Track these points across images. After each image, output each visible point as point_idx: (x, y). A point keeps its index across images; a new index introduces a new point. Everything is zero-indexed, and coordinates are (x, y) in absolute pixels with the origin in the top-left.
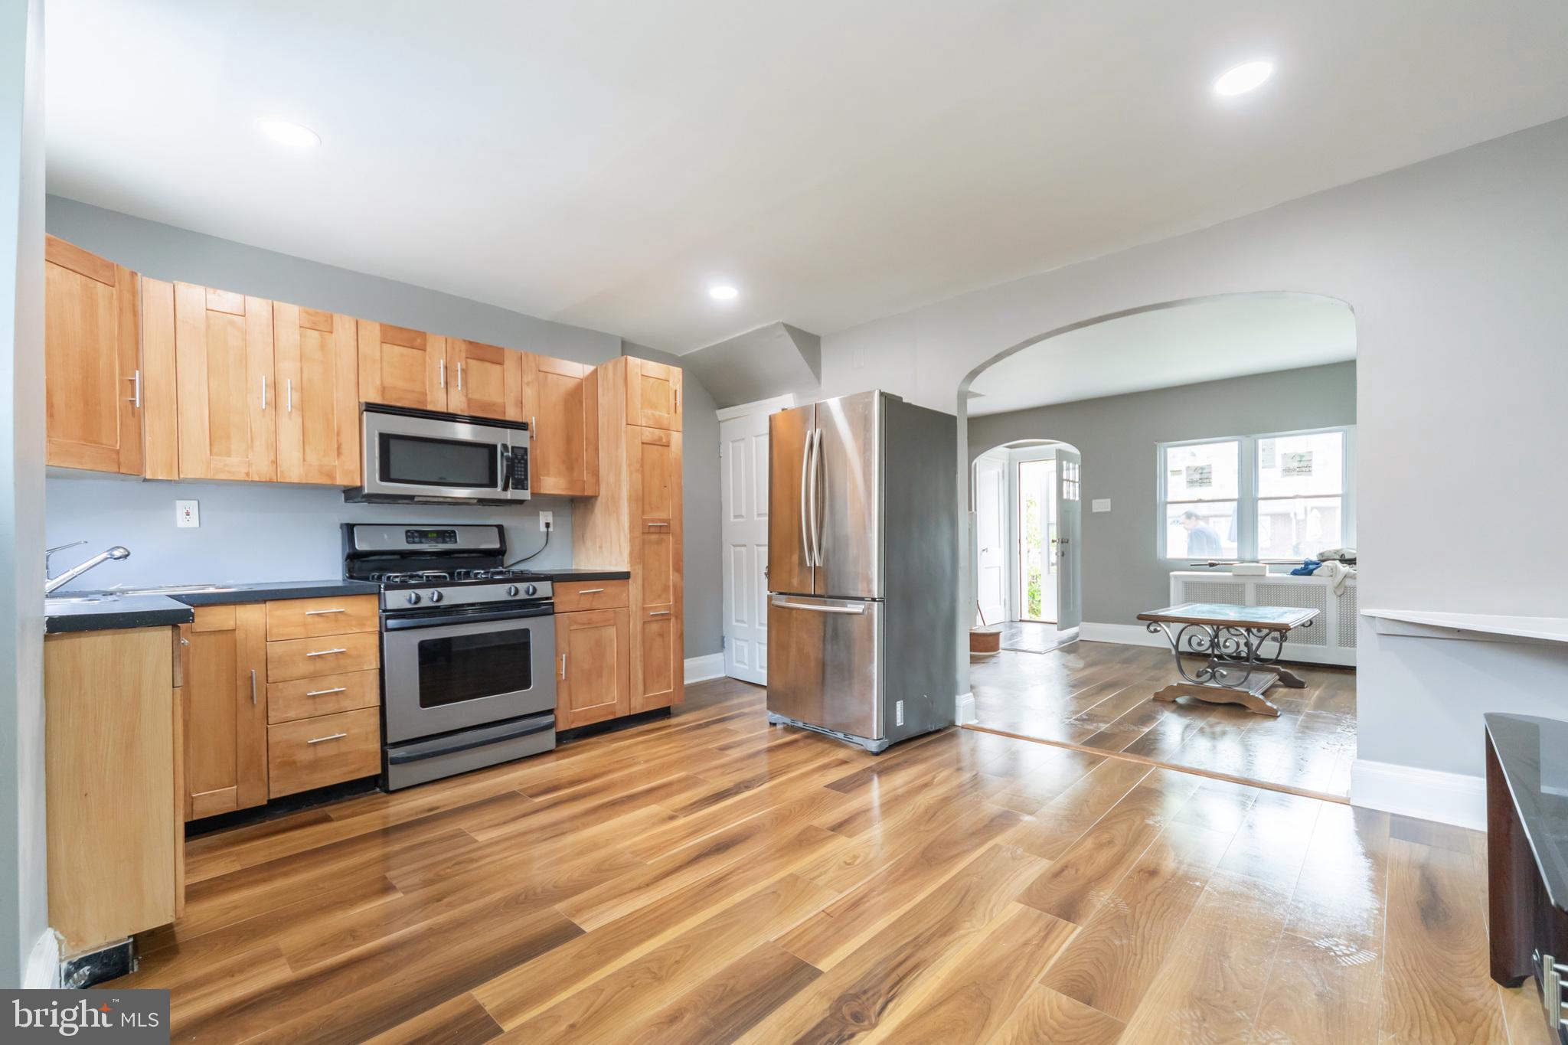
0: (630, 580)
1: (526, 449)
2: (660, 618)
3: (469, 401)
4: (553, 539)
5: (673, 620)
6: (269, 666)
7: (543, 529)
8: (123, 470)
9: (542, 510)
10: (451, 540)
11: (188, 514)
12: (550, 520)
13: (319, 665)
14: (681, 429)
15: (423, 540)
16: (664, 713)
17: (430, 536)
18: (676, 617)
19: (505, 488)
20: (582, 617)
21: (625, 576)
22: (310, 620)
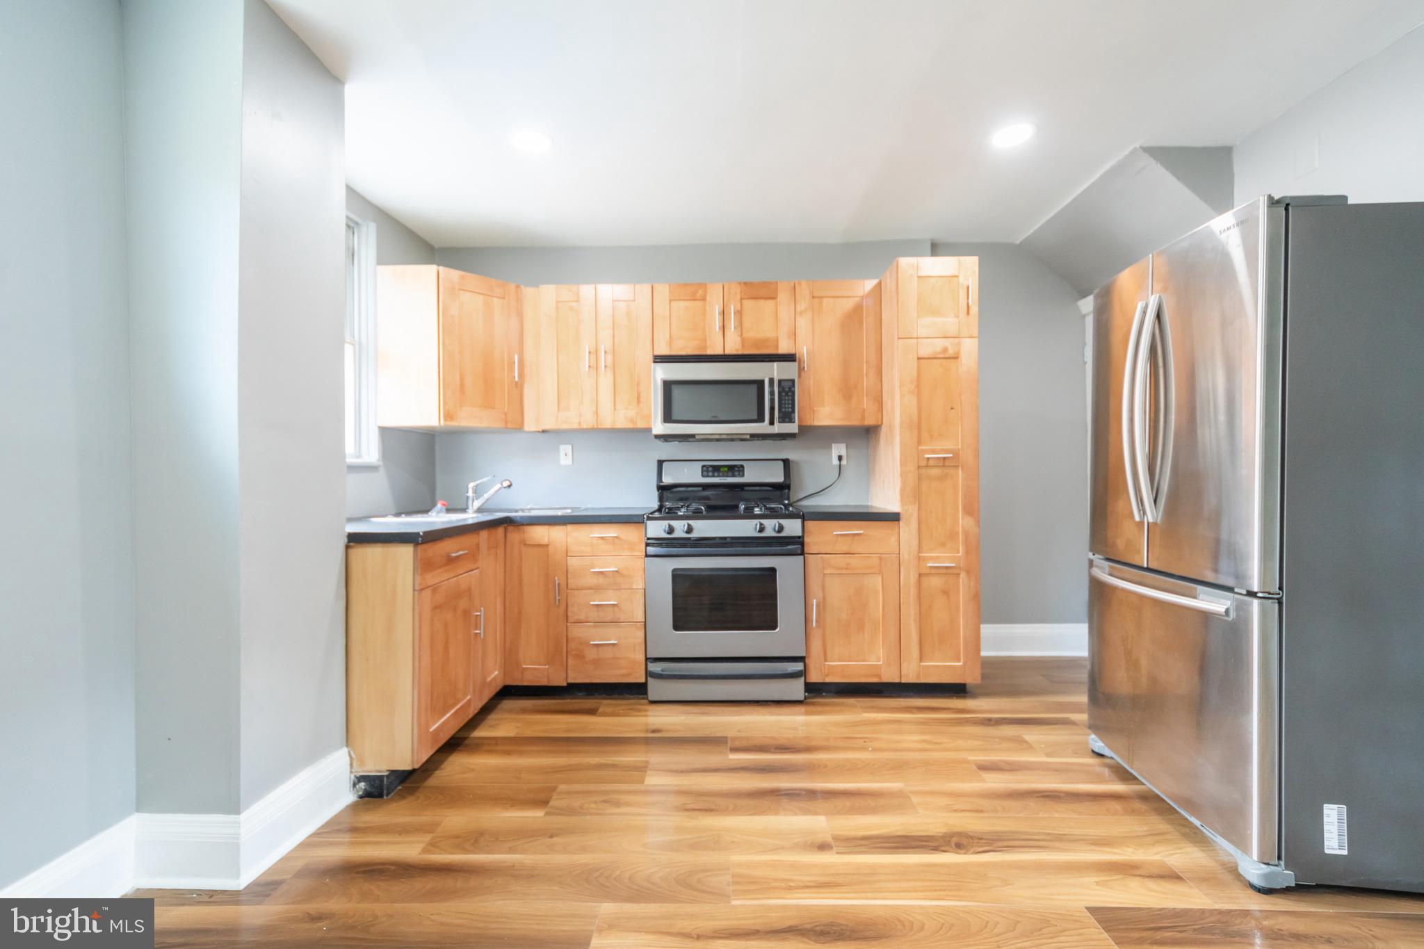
0: (901, 523)
1: (793, 381)
2: (944, 571)
3: (743, 341)
4: (845, 472)
5: (963, 575)
6: (569, 576)
7: (835, 462)
8: (509, 426)
9: (836, 443)
10: (739, 475)
11: (566, 455)
12: (843, 452)
13: (601, 580)
14: (976, 333)
15: (716, 474)
16: (957, 690)
17: (722, 470)
18: (968, 572)
19: (772, 423)
20: (840, 561)
21: (894, 518)
22: (595, 541)
